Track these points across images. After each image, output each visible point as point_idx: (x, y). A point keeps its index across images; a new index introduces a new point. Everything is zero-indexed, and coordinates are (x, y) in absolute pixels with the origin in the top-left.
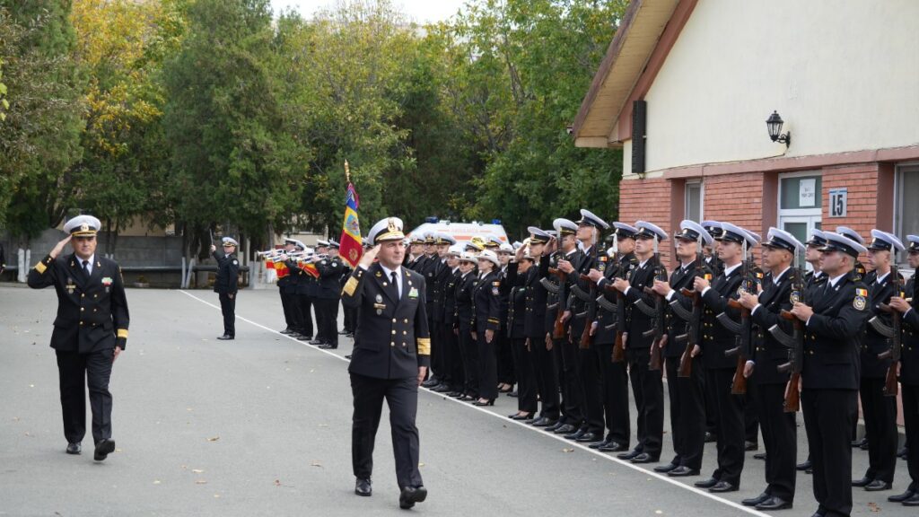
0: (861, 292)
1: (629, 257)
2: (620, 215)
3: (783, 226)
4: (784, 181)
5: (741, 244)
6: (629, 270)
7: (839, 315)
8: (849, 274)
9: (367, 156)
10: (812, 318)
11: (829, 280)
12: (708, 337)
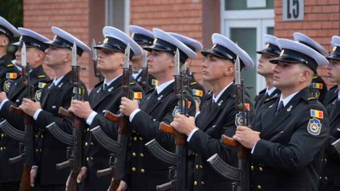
0: (316, 114)
1: (36, 73)
2: (25, 19)
3: (228, 32)
5: (174, 54)
6: (38, 89)
7: (291, 142)
8: (303, 92)
10: (258, 144)
11: (281, 99)
12: (138, 170)
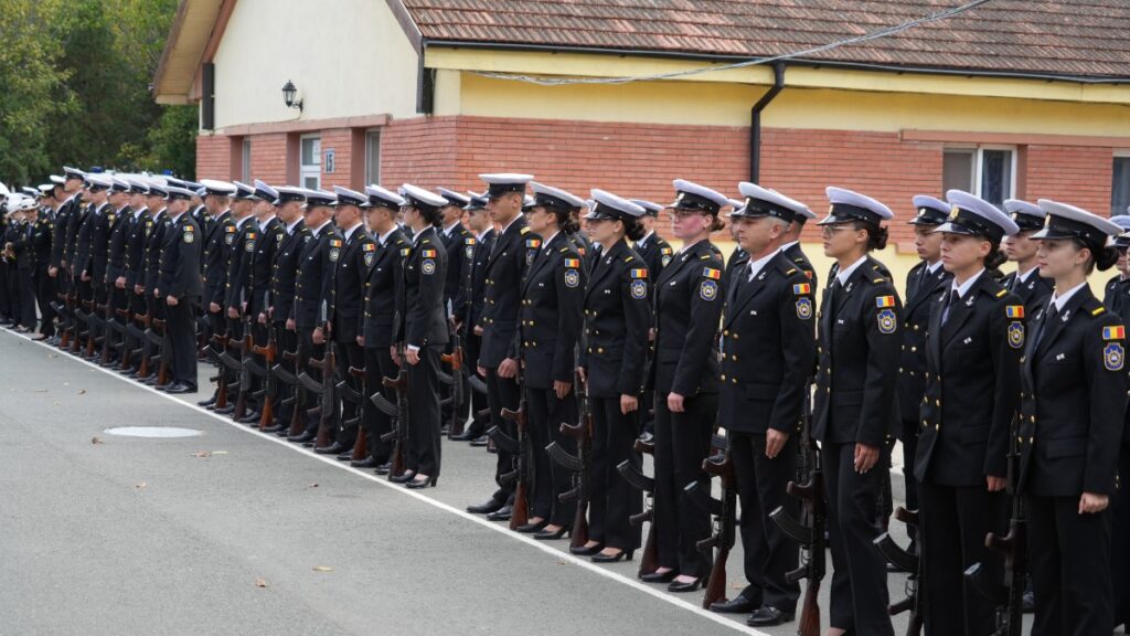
3: (304, 180)
4: (304, 141)
9: (26, 98)
